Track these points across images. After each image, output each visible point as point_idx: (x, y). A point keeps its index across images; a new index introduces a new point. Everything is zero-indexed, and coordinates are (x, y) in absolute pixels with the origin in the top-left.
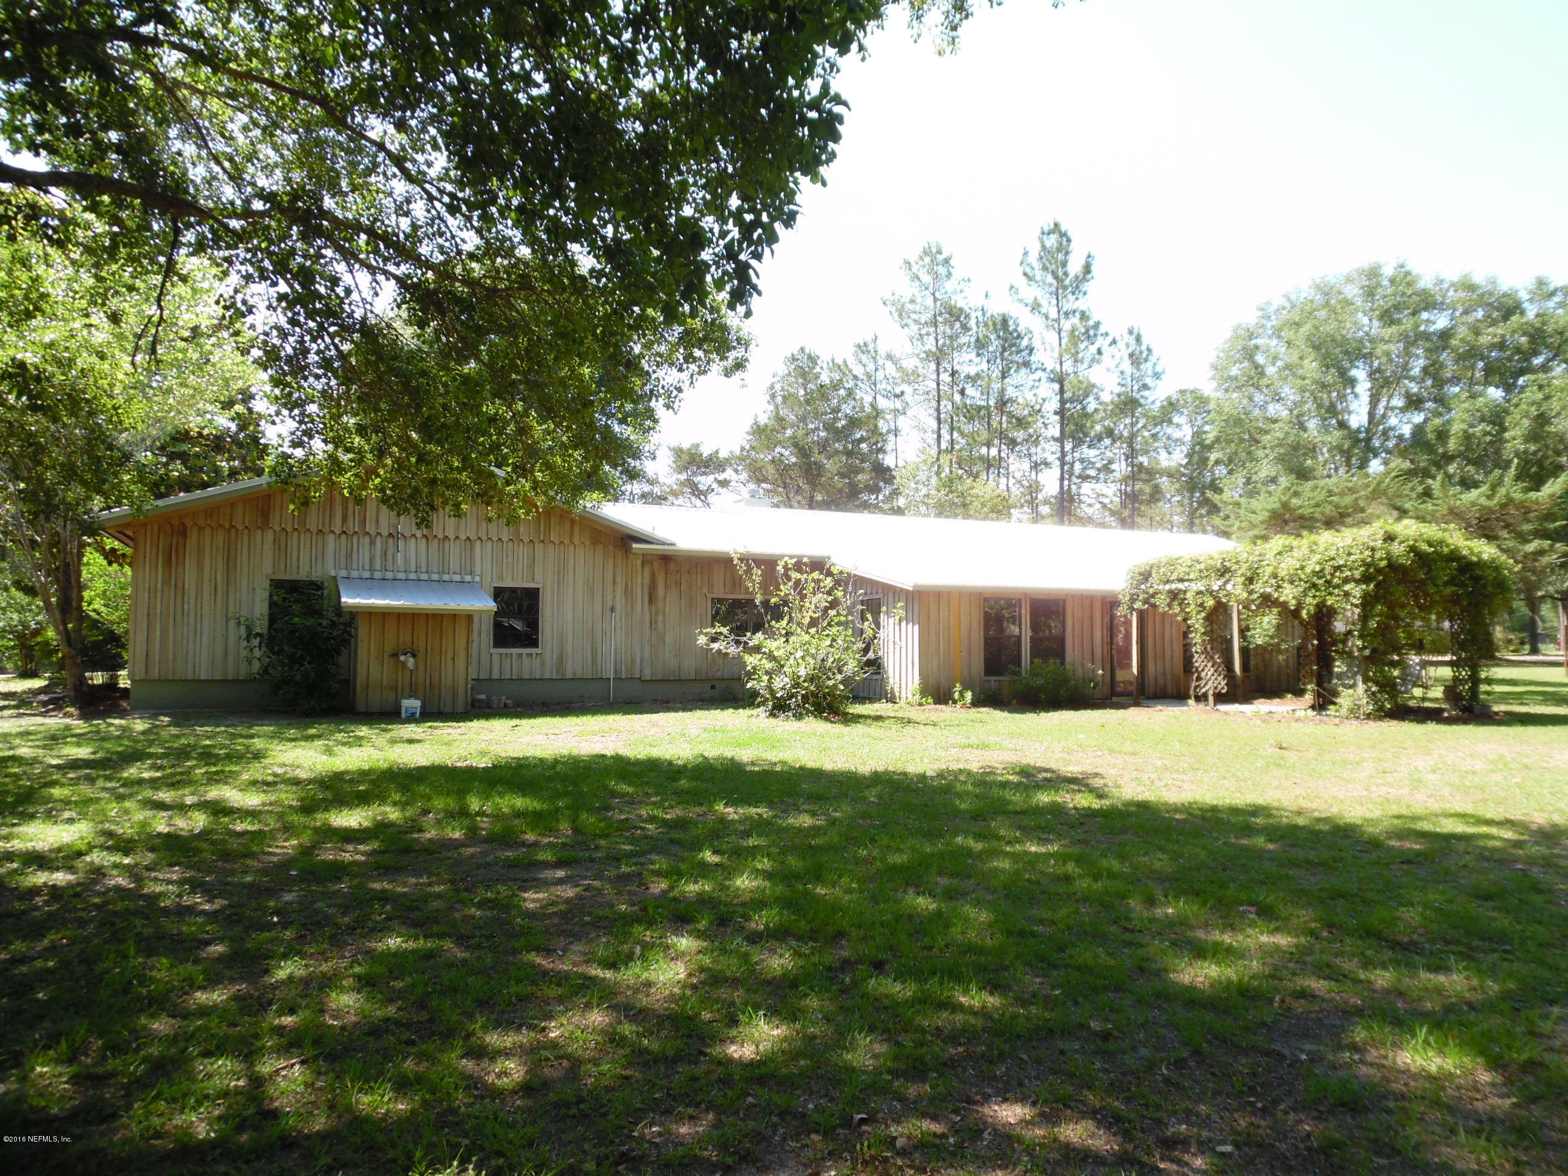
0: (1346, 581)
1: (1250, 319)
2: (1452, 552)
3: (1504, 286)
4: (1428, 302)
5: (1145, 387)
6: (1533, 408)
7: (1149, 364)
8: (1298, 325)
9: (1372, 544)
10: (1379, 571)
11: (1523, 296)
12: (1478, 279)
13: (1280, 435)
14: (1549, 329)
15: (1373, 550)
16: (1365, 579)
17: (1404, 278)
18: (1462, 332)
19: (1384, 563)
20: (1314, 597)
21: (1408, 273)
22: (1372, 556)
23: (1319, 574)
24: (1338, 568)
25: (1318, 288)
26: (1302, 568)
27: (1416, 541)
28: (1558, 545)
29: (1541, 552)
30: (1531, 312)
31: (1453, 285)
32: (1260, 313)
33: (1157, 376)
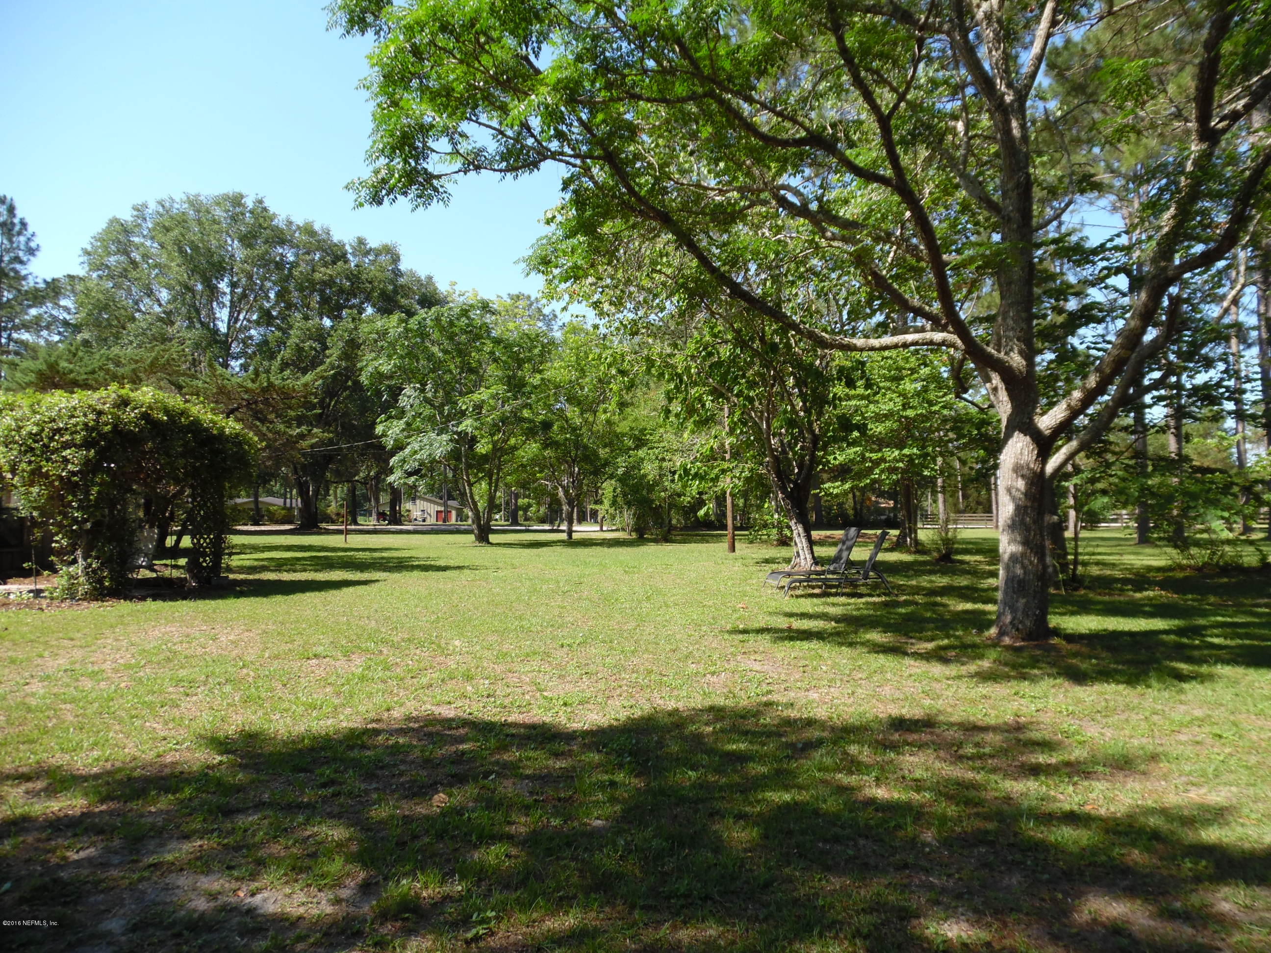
0: (66, 446)
1: (127, 215)
2: (192, 423)
3: (336, 238)
4: (280, 238)
5: (17, 260)
6: (346, 334)
7: (22, 239)
8: (168, 230)
9: (99, 407)
10: (103, 436)
11: (348, 248)
12: (317, 227)
13: (144, 325)
14: (364, 277)
15: (100, 413)
16: (87, 444)
17: (261, 212)
18: (303, 267)
19: (108, 428)
20: (30, 462)
21: (265, 209)
22: (97, 421)
23: (35, 437)
24: (58, 431)
25: (191, 203)
26: (19, 428)
27: (150, 408)
28: (315, 430)
29: (302, 436)
30: (353, 261)
31: (299, 228)
32: (135, 213)
33: (32, 252)
